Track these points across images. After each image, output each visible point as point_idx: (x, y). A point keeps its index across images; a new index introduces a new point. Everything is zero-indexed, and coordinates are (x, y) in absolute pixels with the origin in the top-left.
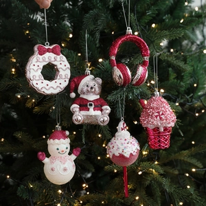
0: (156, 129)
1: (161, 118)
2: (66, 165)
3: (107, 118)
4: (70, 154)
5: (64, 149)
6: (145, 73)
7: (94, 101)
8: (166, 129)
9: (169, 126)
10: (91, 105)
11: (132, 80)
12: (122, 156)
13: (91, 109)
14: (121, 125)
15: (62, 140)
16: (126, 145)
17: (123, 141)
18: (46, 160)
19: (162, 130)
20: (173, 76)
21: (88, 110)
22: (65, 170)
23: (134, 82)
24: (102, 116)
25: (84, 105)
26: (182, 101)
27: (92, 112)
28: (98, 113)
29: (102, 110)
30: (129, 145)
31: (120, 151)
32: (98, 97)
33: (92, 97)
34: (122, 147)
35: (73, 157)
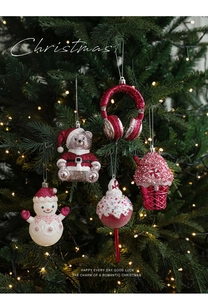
0: (151, 188)
1: (156, 176)
2: (51, 225)
3: (96, 175)
4: (57, 213)
5: (50, 207)
6: (138, 126)
7: (82, 156)
8: (161, 188)
9: (166, 184)
10: (79, 160)
11: (124, 134)
12: (112, 217)
13: (79, 164)
14: (112, 182)
15: (47, 198)
16: (116, 204)
17: (113, 200)
18: (31, 219)
19: (157, 189)
20: (173, 135)
21: (75, 165)
22: (50, 230)
23: (127, 136)
24: (91, 172)
25: (72, 160)
26: (182, 161)
27: (80, 167)
28: (87, 169)
29: (91, 166)
30: (120, 205)
31: (110, 211)
32: (88, 151)
33: (80, 152)
34: (112, 207)
35: (61, 217)
